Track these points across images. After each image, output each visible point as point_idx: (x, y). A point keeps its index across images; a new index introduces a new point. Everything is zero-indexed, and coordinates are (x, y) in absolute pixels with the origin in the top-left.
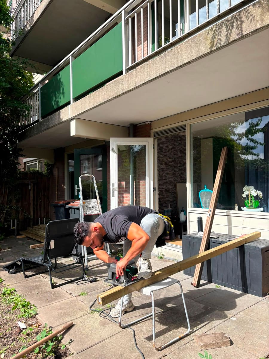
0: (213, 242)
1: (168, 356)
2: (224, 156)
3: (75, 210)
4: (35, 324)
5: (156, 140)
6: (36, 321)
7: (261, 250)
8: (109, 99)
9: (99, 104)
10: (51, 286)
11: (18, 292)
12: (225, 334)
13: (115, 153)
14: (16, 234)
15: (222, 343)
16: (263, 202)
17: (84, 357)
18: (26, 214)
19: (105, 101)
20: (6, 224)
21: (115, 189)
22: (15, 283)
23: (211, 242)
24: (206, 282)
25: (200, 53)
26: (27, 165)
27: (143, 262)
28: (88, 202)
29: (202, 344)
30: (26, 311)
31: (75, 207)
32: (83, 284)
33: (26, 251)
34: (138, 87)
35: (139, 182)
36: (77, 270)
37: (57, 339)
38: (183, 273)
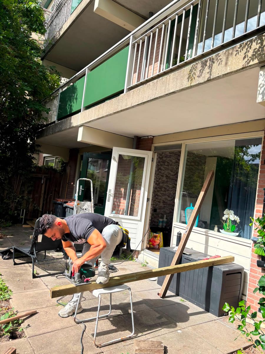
0: (185, 258)
1: (104, 353)
2: (209, 178)
3: (71, 209)
4: (7, 307)
5: (156, 154)
6: (8, 304)
7: (222, 272)
8: (110, 113)
9: (102, 116)
10: (32, 276)
11: (3, 276)
12: (163, 343)
13: (116, 161)
14: (23, 223)
15: (155, 351)
16: (240, 227)
17: (34, 341)
18: (35, 206)
19: (107, 114)
20: (16, 212)
21: (111, 195)
22: (4, 268)
23: (183, 258)
24: (174, 294)
25: (182, 86)
26: (46, 159)
27: (102, 267)
28: (82, 204)
29: (137, 348)
30: (2, 294)
31: (70, 206)
32: (62, 278)
33: (26, 240)
34: (133, 107)
35: (136, 191)
36: (62, 265)
37: (17, 322)
38: (157, 282)
